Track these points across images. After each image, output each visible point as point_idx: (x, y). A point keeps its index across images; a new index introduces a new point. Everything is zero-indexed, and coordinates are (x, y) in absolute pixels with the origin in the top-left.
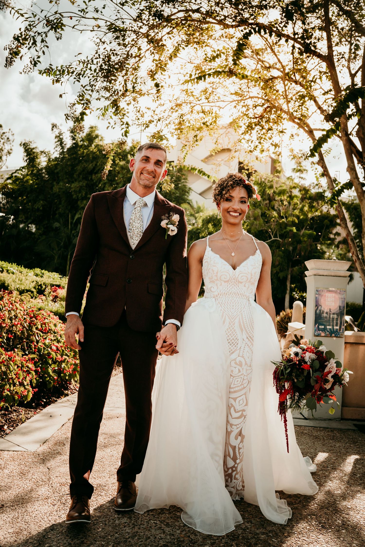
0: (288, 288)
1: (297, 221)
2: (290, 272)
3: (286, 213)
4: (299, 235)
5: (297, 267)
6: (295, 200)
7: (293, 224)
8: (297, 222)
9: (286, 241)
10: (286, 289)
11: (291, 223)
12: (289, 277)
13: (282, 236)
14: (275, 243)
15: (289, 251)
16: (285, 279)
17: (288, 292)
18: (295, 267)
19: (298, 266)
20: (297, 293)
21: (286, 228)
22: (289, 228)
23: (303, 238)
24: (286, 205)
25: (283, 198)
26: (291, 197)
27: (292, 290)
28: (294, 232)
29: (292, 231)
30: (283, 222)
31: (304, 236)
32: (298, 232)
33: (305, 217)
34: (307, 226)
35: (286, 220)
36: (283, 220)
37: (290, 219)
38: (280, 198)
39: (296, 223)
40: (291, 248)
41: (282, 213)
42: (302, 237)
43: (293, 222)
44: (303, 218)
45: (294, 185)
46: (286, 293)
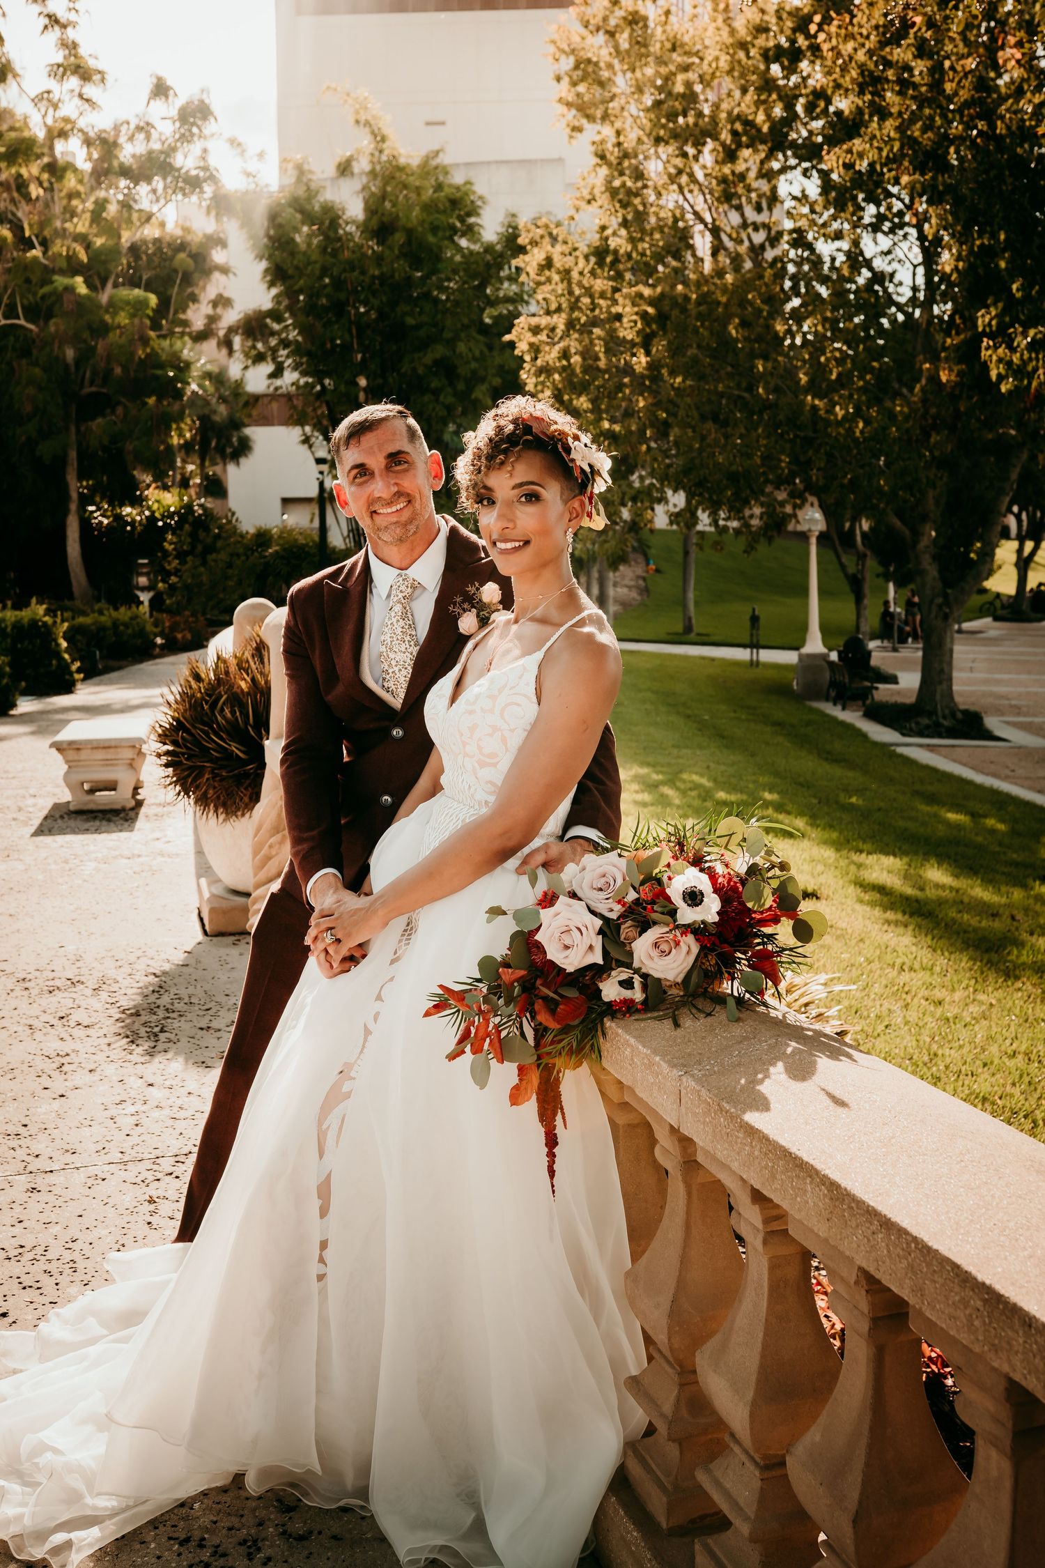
0: (74, 495)
1: (83, 257)
2: (73, 437)
3: (43, 224)
4: (99, 306)
5: (100, 420)
6: (71, 182)
7: (73, 267)
8: (85, 260)
9: (52, 329)
10: (66, 498)
11: (64, 264)
12: (73, 455)
13: (32, 313)
14: (12, 338)
15: (67, 366)
16: (59, 464)
17: (73, 507)
18: (93, 419)
19: (104, 416)
20: (99, 509)
21: (46, 281)
22: (60, 281)
23: (115, 314)
24: (37, 198)
25: (24, 171)
26: (56, 170)
27: (84, 500)
28: (79, 295)
29: (70, 289)
30: (35, 258)
31: (113, 306)
32: (94, 295)
33: (111, 243)
34: (118, 276)
35: (44, 253)
36: (34, 252)
37: (59, 248)
38: (13, 171)
39: (81, 263)
40: (70, 353)
41: (26, 226)
42: (107, 311)
43: (71, 258)
44: (102, 245)
45: (60, 125)
46: (66, 512)
